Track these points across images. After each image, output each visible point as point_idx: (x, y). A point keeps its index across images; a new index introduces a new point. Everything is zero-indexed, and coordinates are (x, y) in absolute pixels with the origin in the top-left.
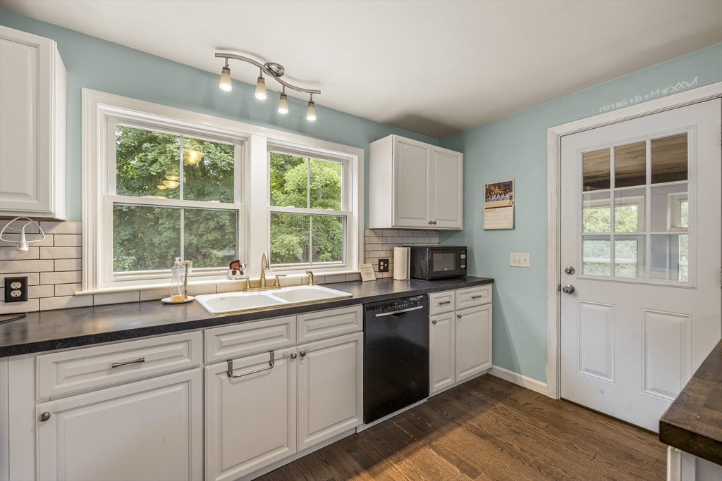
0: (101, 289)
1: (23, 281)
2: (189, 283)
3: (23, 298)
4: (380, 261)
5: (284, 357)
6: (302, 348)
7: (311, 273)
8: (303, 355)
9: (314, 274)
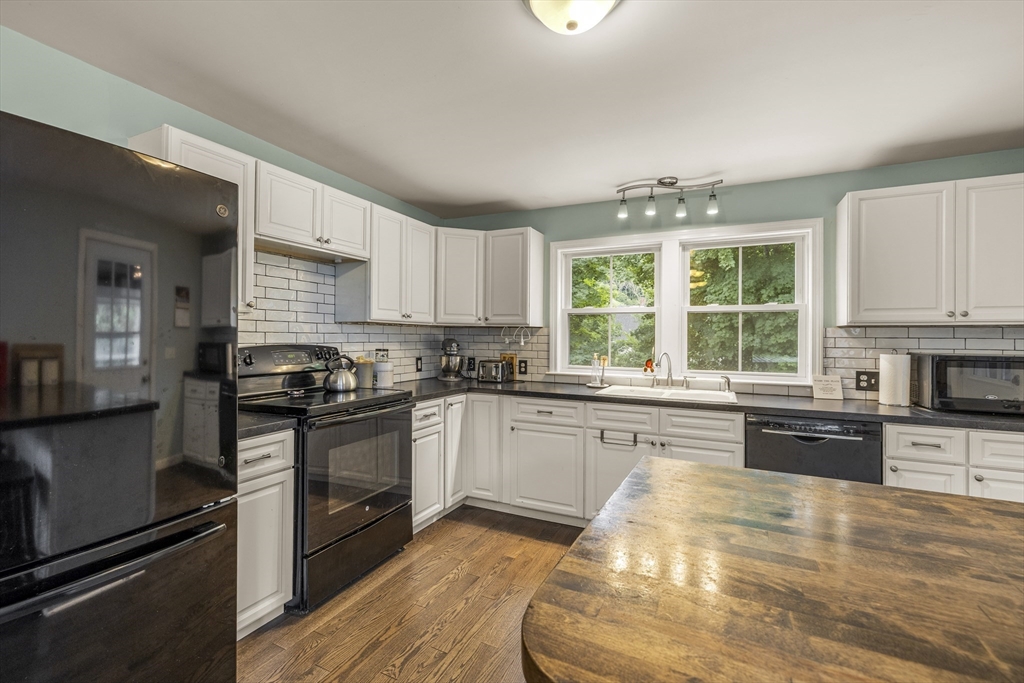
0: (559, 372)
1: (525, 362)
2: (606, 375)
3: (525, 373)
4: (859, 374)
5: (646, 442)
6: (664, 439)
7: (728, 379)
8: (663, 445)
9: (732, 380)
